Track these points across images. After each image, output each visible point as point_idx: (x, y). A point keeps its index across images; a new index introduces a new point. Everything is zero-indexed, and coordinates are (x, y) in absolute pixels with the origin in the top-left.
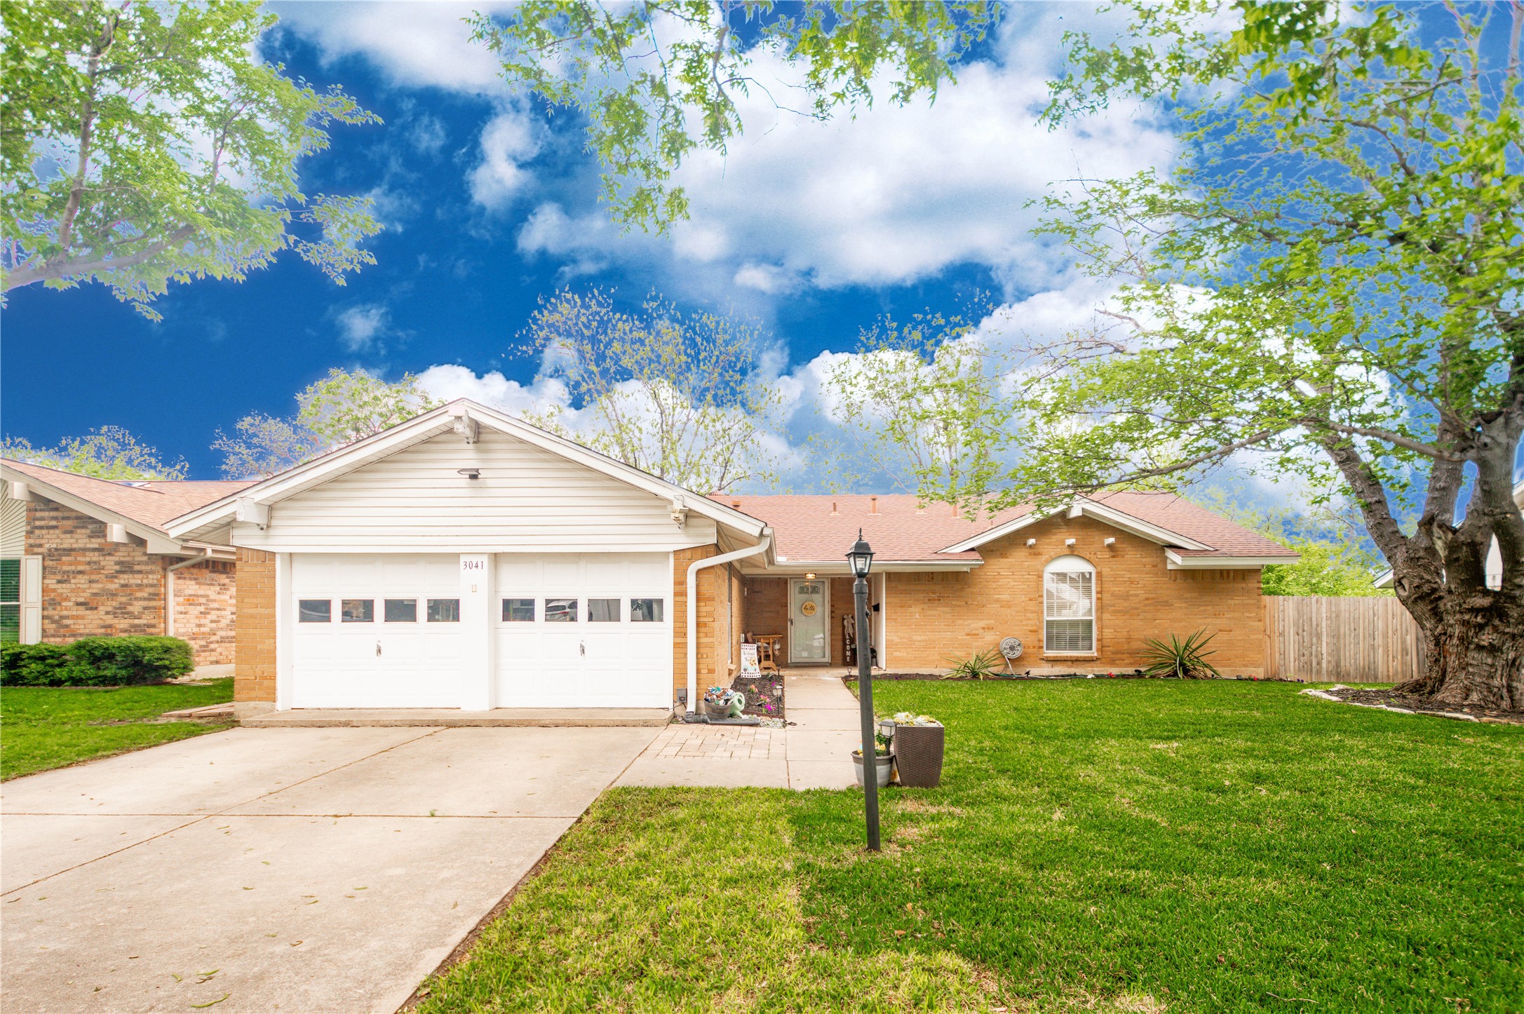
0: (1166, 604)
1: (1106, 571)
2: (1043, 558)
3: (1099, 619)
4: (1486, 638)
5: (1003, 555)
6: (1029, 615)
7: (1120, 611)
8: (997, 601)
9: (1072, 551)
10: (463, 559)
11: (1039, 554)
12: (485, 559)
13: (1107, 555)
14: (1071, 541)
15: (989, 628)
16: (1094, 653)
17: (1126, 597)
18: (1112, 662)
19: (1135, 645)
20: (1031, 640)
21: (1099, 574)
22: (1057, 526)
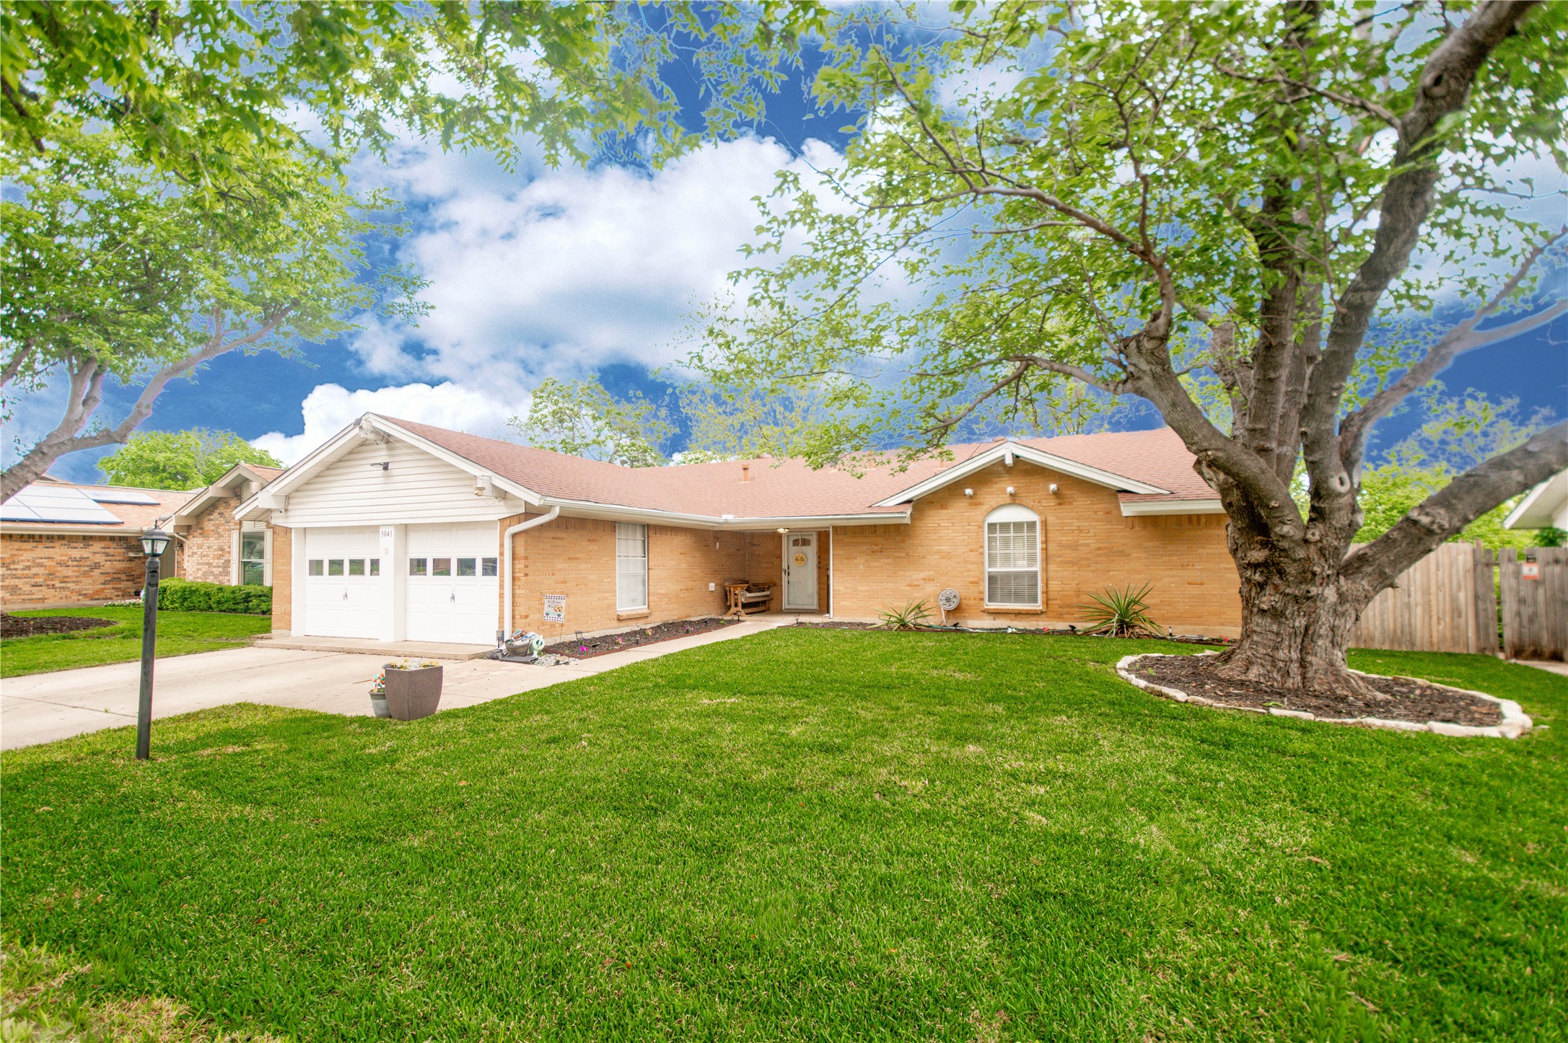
0: (1122, 554)
1: (1051, 520)
2: (985, 508)
3: (1046, 570)
4: (1266, 601)
5: (943, 507)
6: (971, 567)
7: (1067, 562)
8: (938, 552)
9: (1014, 500)
10: (382, 529)
11: (980, 504)
12: (392, 529)
13: (1052, 502)
14: (1010, 489)
15: (930, 579)
16: (1039, 606)
17: (1075, 547)
18: (1060, 617)
19: (1085, 599)
20: (972, 591)
21: (1045, 524)
22: (998, 475)
